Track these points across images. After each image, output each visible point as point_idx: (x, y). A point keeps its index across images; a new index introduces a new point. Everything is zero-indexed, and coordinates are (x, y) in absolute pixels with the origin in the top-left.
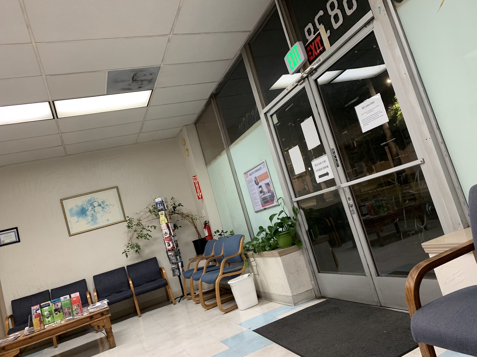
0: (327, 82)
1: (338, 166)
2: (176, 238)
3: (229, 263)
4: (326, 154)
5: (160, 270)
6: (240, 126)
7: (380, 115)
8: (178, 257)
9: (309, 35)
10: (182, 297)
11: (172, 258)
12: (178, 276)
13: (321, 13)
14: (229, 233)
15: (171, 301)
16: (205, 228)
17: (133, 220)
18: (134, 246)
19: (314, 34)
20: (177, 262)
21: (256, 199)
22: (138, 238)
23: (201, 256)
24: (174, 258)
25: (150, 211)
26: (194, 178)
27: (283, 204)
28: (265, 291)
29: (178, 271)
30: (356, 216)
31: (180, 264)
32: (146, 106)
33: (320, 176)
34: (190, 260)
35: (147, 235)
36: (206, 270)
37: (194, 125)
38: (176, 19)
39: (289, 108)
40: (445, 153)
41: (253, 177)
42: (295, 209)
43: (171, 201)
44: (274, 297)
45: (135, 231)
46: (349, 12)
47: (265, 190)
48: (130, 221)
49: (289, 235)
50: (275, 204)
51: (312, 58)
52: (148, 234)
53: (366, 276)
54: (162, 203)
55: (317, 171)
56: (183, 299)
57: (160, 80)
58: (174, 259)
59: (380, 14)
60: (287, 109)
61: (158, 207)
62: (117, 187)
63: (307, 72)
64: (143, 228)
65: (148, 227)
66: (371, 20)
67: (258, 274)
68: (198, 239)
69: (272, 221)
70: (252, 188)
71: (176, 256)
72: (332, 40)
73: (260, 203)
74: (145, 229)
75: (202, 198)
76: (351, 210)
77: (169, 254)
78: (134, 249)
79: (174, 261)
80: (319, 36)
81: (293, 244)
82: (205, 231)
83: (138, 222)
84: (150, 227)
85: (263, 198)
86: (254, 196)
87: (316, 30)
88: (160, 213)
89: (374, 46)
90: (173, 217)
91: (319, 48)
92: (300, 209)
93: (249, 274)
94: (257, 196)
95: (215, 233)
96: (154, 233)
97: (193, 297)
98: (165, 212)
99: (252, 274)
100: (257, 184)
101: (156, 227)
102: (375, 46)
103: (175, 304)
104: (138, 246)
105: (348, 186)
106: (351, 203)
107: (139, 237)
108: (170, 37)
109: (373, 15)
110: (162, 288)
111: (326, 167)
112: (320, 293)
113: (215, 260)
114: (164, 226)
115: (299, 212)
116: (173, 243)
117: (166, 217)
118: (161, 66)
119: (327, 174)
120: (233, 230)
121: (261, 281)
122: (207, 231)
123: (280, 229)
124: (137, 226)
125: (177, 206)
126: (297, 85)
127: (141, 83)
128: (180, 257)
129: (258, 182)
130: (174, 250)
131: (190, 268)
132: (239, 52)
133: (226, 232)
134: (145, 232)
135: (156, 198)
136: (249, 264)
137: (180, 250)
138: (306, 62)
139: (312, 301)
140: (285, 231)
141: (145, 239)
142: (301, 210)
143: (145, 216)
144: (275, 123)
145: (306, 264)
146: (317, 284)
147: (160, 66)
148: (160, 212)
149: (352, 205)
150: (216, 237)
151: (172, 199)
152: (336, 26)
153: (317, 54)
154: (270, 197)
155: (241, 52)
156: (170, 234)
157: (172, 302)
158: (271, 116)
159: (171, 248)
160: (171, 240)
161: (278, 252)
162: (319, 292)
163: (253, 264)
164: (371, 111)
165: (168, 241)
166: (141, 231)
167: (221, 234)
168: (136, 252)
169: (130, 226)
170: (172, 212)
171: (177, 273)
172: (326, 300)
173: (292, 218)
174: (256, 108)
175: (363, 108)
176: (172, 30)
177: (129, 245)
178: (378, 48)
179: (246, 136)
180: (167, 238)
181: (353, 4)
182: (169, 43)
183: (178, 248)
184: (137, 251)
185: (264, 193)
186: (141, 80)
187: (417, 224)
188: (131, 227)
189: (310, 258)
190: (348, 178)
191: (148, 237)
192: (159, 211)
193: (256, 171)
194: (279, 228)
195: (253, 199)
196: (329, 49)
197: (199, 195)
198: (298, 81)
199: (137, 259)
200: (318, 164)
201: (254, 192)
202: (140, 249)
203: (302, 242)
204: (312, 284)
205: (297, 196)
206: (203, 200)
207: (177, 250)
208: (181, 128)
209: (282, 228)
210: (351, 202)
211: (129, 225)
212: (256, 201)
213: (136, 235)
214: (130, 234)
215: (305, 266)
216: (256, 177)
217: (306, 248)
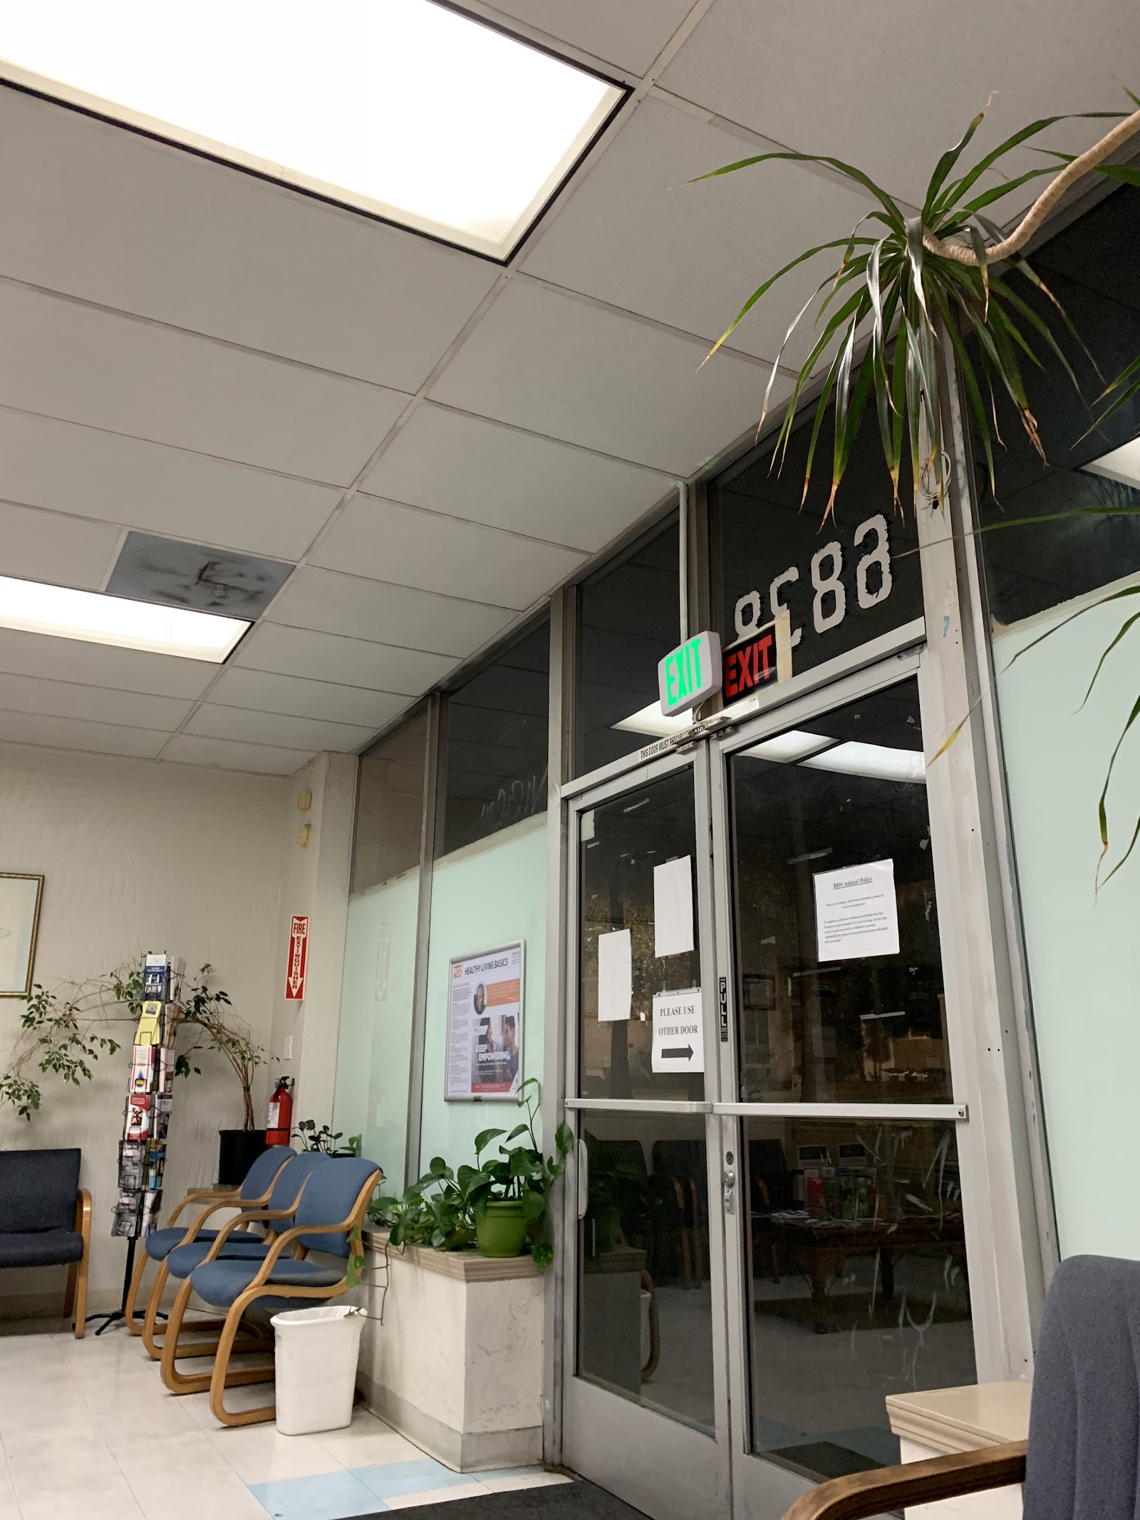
0: (786, 759)
1: (725, 1039)
2: (168, 1106)
3: (305, 1246)
4: (700, 989)
5: (78, 1199)
6: (486, 810)
7: (879, 924)
8: (152, 1173)
9: (745, 623)
10: (117, 1316)
11: (129, 1168)
12: (129, 1238)
13: (792, 574)
14: (343, 1142)
15: (72, 1319)
16: (275, 1099)
17: (50, 1000)
18: (19, 1091)
19: (759, 625)
20: (143, 1189)
21: (461, 1058)
22: (44, 1070)
23: (228, 1192)
24: (137, 1171)
25: (118, 988)
26: (298, 922)
27: (534, 1103)
28: (389, 1387)
29: (134, 1223)
30: (734, 1221)
31: (149, 1198)
32: (221, 661)
33: (667, 1053)
34: (190, 1192)
35: (78, 1068)
36: (221, 1248)
37: (356, 760)
38: (378, 454)
39: (635, 807)
40: (1033, 1111)
41: (473, 981)
42: (565, 1134)
43: (200, 975)
44: (408, 1416)
45: (43, 1041)
46: (866, 601)
47: (497, 1037)
48: (40, 1003)
49: (518, 1217)
50: (512, 1094)
51: (734, 690)
52: (81, 1063)
53: (714, 1438)
54: (165, 973)
55: (662, 1031)
56: (118, 1326)
57: (284, 602)
58: (137, 1176)
59: (945, 635)
60: (629, 809)
61: (149, 983)
62: (41, 878)
63: (710, 725)
64: (74, 1040)
65: (92, 1039)
66: (919, 644)
67: (381, 1319)
68: (241, 1127)
69: (481, 1153)
70: (459, 1018)
71: (147, 1165)
72: (802, 661)
73: (468, 1076)
74: (78, 1043)
75: (299, 995)
76: (727, 1195)
77: (128, 1152)
78: (16, 1101)
79: (134, 1182)
80: (770, 636)
81: (524, 1251)
82: (271, 1109)
83: (68, 1012)
84: (97, 1043)
85: (483, 1062)
86: (457, 1046)
87: (766, 616)
88: (146, 1005)
89: (910, 718)
90: (189, 1029)
91: (761, 669)
92: (579, 1138)
93: (353, 1309)
94: (465, 1049)
95: (302, 1126)
96: (103, 1067)
97: (149, 1330)
98: (163, 1008)
99: (363, 1312)
100: (479, 1009)
101: (119, 1046)
102: (910, 720)
103: (80, 1337)
104: (33, 1095)
105: (737, 1116)
106: (731, 1174)
107: (50, 1067)
108: (348, 497)
109: (924, 633)
110: (60, 1266)
111: (689, 1029)
112: (561, 1450)
113: (266, 1224)
114: (143, 1053)
115: (573, 1147)
116: (152, 1118)
117: (162, 1025)
118: (299, 566)
119: (687, 1053)
120: (360, 1136)
121: (387, 1348)
122: (278, 1111)
123: (498, 1188)
124: (56, 1027)
125: (211, 999)
126: (673, 751)
127: (223, 593)
128: (159, 1174)
129: (485, 1003)
130: (148, 1143)
131: (177, 1225)
132: (543, 601)
133: (339, 1135)
134: (75, 1053)
135: (150, 953)
136: (367, 1272)
137: (167, 1148)
138: (716, 695)
139: (527, 1470)
140: (512, 1198)
141: (66, 1077)
142: (582, 1141)
143: (96, 1000)
144: (584, 838)
145: (546, 1332)
146: (558, 1416)
147: (295, 564)
148: (147, 1002)
149: (733, 1179)
150: (300, 1142)
151: (203, 970)
152: (822, 625)
153: (750, 684)
154: (504, 1067)
155: (549, 602)
156: (155, 1086)
157: (74, 1326)
158: (581, 812)
159: (140, 1134)
160: (149, 1107)
161: (465, 1264)
162: (559, 1448)
163: (380, 1277)
164: (857, 903)
165: (137, 1109)
166: (65, 1047)
167: (319, 1137)
168: (21, 1113)
169: (34, 1018)
170: (188, 1013)
171: (127, 1228)
172: (571, 1481)
173: (546, 1160)
174: (545, 775)
175: (836, 886)
176: (359, 478)
177: (8, 1081)
178: (919, 729)
179: (491, 846)
180: (141, 1095)
181: (881, 581)
182: (338, 512)
183: (163, 1141)
184: (23, 1110)
185: (492, 1045)
186: (225, 585)
187: (905, 1315)
188: (37, 1025)
189: (563, 1315)
190: (743, 1088)
191: (79, 1073)
192: (147, 997)
193: (490, 966)
194: (493, 1183)
195: (452, 1054)
196: (787, 684)
197: (292, 984)
198: (678, 740)
199: (16, 1135)
200: (671, 1011)
201: (462, 1030)
202: (36, 1105)
203: (552, 1252)
204: (545, 1408)
205: (584, 1093)
206: (302, 1002)
207: (156, 1148)
208: (311, 755)
209: (505, 1186)
210: (733, 1170)
211: (31, 1013)
212: (458, 1063)
213: (40, 1055)
214: (24, 1047)
215: (540, 1336)
216: (481, 986)
217: (560, 1273)
